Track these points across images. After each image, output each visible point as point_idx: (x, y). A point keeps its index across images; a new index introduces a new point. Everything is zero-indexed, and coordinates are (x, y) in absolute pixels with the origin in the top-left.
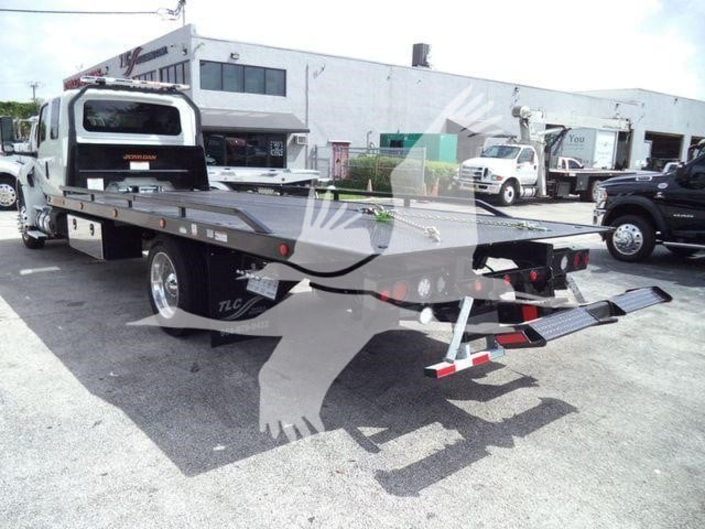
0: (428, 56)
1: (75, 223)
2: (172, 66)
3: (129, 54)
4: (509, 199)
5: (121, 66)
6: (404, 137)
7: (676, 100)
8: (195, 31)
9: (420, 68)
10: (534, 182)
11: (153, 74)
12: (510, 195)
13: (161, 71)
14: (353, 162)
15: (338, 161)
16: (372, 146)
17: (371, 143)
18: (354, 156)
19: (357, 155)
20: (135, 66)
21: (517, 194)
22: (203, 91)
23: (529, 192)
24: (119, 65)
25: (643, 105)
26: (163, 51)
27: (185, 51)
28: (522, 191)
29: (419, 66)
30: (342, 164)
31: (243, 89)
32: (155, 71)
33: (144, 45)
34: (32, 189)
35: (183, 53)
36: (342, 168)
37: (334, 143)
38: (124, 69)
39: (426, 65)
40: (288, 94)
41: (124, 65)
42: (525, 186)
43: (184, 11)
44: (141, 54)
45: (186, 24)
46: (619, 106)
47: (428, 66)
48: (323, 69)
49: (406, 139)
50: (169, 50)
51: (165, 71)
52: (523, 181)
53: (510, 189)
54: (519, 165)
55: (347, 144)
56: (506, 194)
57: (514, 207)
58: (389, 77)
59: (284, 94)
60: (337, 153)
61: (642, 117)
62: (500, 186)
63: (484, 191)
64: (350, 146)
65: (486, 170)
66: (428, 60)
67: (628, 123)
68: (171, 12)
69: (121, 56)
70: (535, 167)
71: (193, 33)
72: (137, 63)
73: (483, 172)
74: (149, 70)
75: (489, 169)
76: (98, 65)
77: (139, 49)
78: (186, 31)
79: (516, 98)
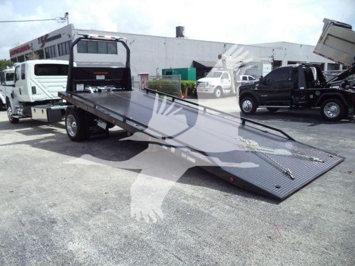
0: (183, 32)
1: (35, 110)
2: (64, 43)
3: (42, 37)
4: (219, 95)
5: (39, 43)
6: (172, 71)
7: (301, 46)
8: (73, 27)
9: (179, 38)
10: (229, 87)
11: (55, 46)
12: (219, 93)
13: (58, 45)
14: (150, 83)
15: (143, 82)
16: (159, 75)
17: (159, 74)
18: (150, 80)
19: (152, 79)
20: (46, 43)
21: (222, 93)
22: (79, 54)
23: (227, 91)
24: (38, 42)
25: (286, 49)
26: (59, 36)
27: (69, 36)
28: (224, 91)
29: (179, 37)
30: (145, 84)
31: (97, 52)
32: (55, 45)
33: (50, 33)
34: (13, 99)
35: (69, 37)
36: (145, 85)
37: (141, 75)
38: (40, 44)
39: (182, 36)
40: (118, 53)
41: (40, 42)
42: (225, 89)
43: (68, 18)
44: (48, 37)
45: (69, 24)
46: (274, 50)
47: (184, 37)
48: (134, 41)
49: (173, 71)
50: (62, 36)
51: (60, 45)
52: (224, 87)
53: (218, 91)
54: (222, 80)
55: (147, 75)
56: (217, 93)
57: (221, 99)
58: (165, 43)
59: (116, 53)
60: (142, 79)
61: (286, 55)
62: (214, 90)
63: (207, 92)
64: (149, 75)
65: (207, 83)
66: (183, 34)
67: (272, 58)
68: (62, 19)
69: (39, 39)
70: (229, 81)
71: (72, 28)
72: (47, 42)
73: (206, 84)
74: (53, 45)
75: (209, 83)
76: (27, 43)
77: (47, 35)
78: (70, 27)
79: (225, 49)
